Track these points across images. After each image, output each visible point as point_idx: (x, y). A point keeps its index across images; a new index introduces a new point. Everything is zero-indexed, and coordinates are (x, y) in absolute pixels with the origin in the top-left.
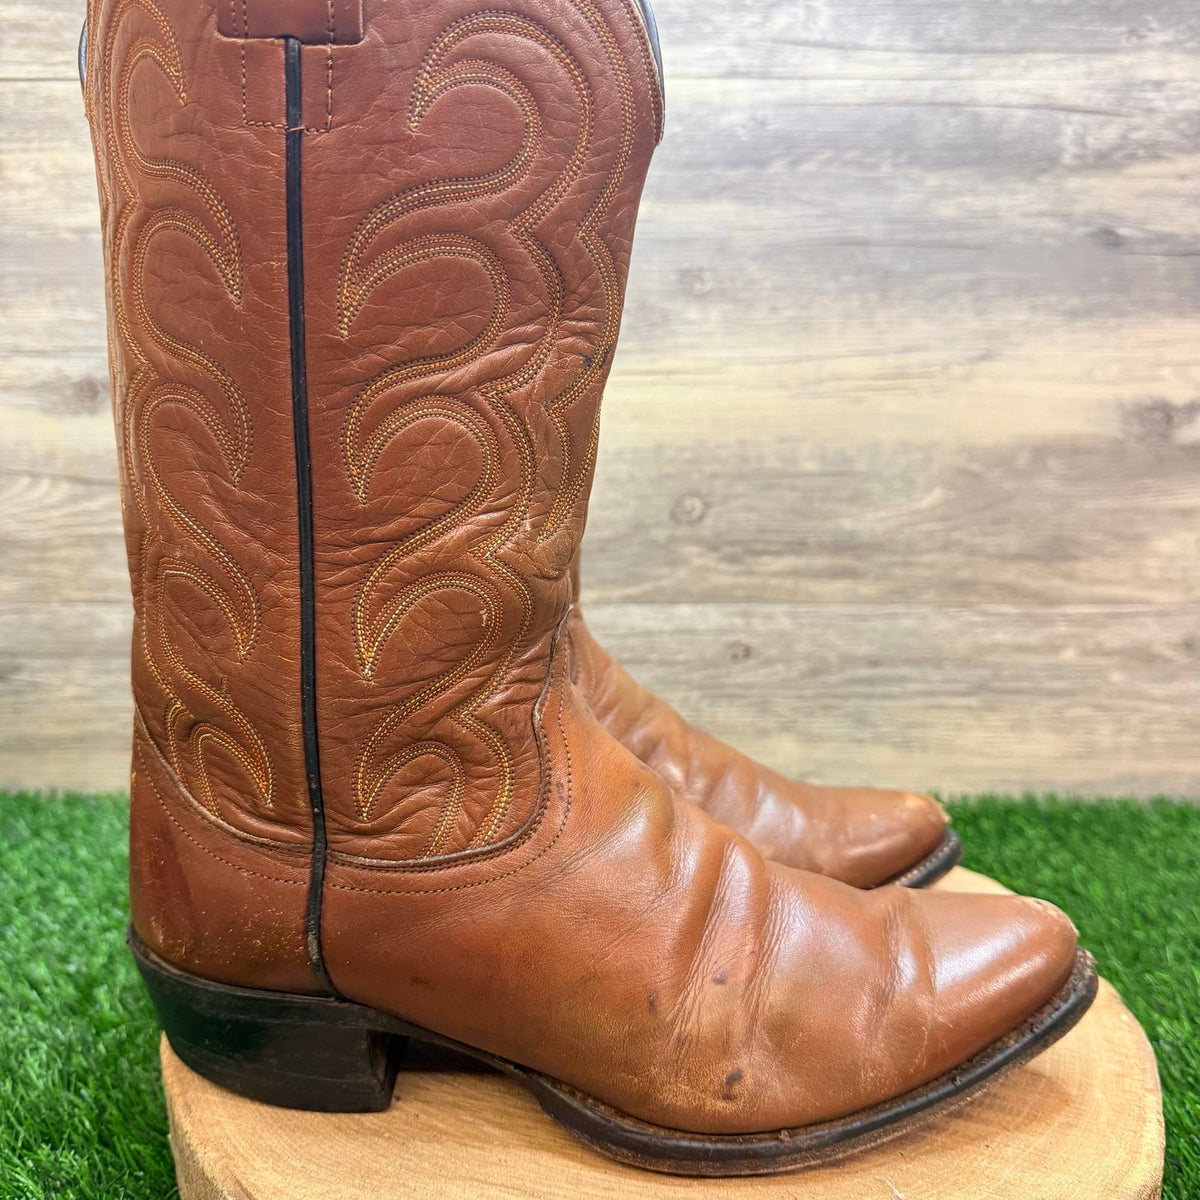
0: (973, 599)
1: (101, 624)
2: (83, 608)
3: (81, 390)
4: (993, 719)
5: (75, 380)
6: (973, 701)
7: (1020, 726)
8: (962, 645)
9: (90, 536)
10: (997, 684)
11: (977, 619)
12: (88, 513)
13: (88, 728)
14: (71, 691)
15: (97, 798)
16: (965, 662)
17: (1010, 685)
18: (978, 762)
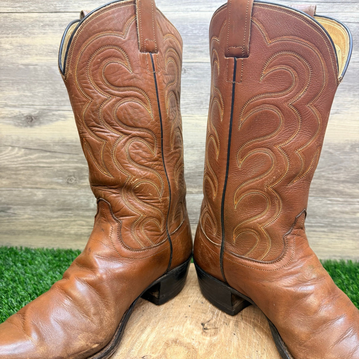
0: (328, 195)
1: (35, 195)
2: (29, 190)
3: (27, 118)
4: (332, 235)
5: (25, 115)
6: (325, 229)
7: (341, 238)
8: (323, 211)
9: (31, 167)
10: (334, 224)
11: (329, 202)
12: (31, 159)
13: (32, 228)
14: (26, 216)
15: (35, 250)
16: (324, 216)
17: (338, 225)
18: (327, 249)
